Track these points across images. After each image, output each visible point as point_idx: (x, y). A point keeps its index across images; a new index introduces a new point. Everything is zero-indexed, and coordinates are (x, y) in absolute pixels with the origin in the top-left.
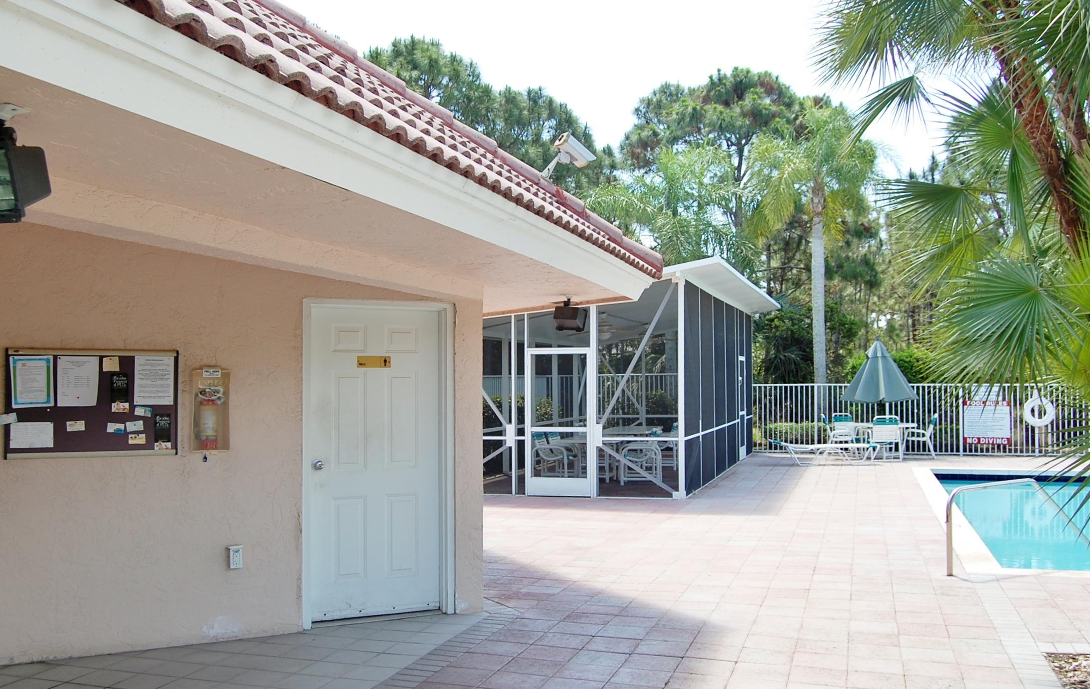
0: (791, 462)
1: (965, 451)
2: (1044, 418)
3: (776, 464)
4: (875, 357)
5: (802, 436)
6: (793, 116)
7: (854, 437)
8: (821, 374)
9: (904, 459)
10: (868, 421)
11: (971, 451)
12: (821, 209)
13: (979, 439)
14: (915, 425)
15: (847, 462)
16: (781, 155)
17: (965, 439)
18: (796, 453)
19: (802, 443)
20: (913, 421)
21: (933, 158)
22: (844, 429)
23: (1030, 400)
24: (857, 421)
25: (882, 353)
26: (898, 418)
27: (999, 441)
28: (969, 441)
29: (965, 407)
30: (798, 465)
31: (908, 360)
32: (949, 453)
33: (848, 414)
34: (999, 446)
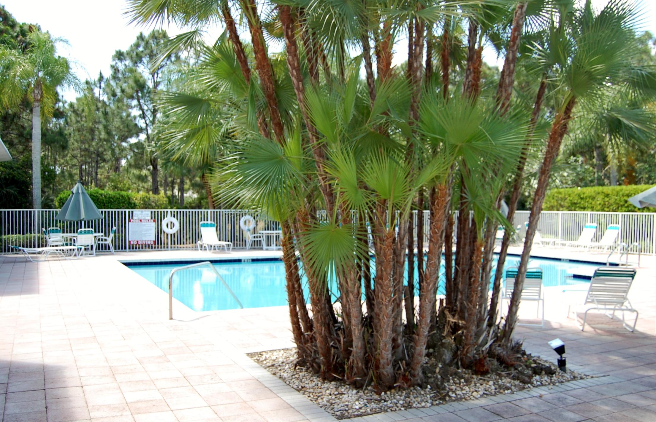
0: (25, 260)
1: (129, 248)
2: (174, 229)
3: (15, 261)
4: (78, 193)
5: (27, 242)
6: (15, 34)
7: (64, 243)
8: (38, 203)
9: (96, 255)
10: (74, 232)
11: (133, 248)
12: (39, 97)
13: (138, 242)
14: (103, 234)
15: (63, 258)
16: (14, 59)
17: (130, 242)
18: (29, 253)
19: (31, 247)
20: (102, 232)
21: (101, 73)
22: (55, 238)
23: (166, 219)
24: (63, 232)
25: (82, 191)
26: (93, 230)
27: (149, 243)
28: (132, 243)
29: (130, 223)
30: (31, 261)
31: (95, 195)
32: (120, 250)
33: (58, 228)
34: (149, 245)
